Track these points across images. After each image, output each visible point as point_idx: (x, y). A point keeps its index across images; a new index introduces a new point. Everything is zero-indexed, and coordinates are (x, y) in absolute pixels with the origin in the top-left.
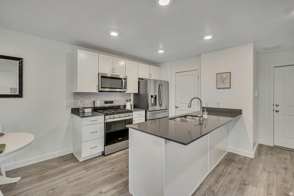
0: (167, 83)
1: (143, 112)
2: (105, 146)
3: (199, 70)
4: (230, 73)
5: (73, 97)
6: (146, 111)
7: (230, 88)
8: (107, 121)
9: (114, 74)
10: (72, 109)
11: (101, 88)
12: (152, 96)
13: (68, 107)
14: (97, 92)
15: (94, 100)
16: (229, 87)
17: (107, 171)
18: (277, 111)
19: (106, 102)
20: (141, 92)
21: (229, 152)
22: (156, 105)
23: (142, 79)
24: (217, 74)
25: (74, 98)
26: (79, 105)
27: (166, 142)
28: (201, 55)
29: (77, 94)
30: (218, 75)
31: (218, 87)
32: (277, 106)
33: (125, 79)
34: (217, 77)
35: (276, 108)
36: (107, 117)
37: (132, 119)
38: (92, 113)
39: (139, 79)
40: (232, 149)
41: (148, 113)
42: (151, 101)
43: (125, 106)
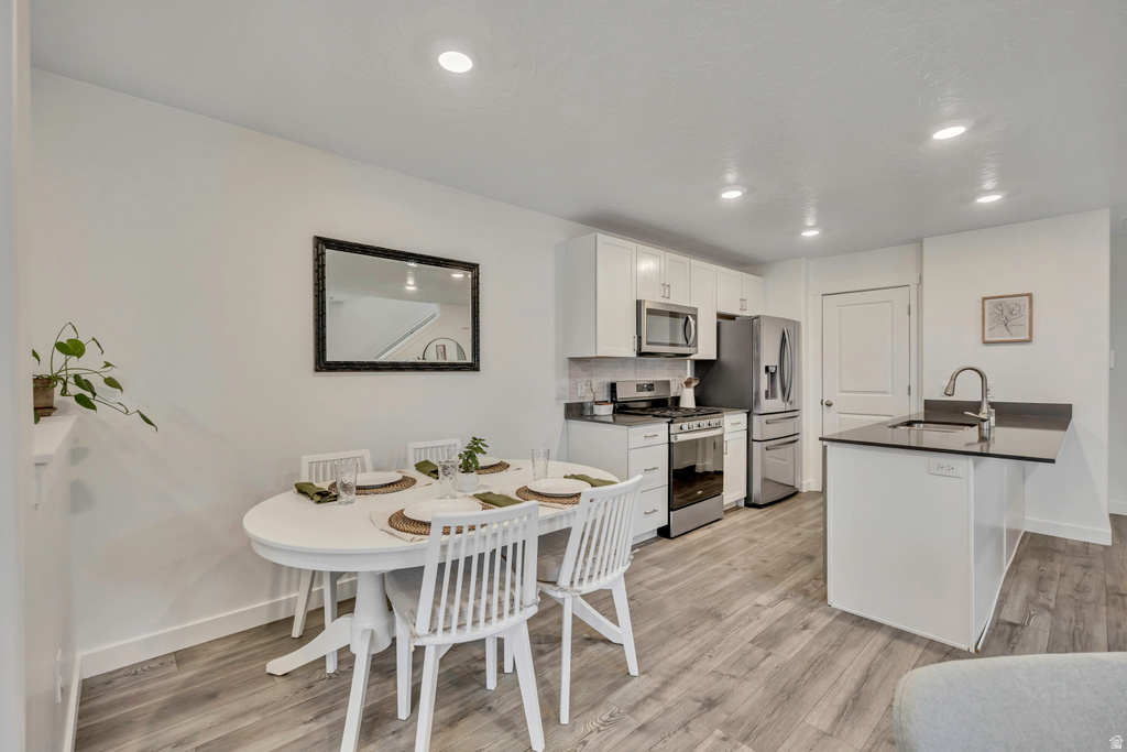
1: (741, 417)
2: (670, 509)
3: (913, 288)
4: (1030, 296)
5: (567, 372)
6: (748, 414)
8: (676, 438)
9: (667, 301)
11: (648, 343)
12: (767, 368)
15: (613, 380)
16: (1026, 337)
17: (718, 569)
19: (640, 388)
20: (724, 357)
21: (1025, 533)
23: (732, 318)
24: (984, 299)
25: (570, 375)
26: (583, 395)
28: (925, 240)
30: (987, 301)
31: (987, 339)
33: (695, 317)
34: (983, 309)
38: (614, 418)
39: (720, 316)
40: (1036, 523)
41: (755, 419)
43: (677, 400)
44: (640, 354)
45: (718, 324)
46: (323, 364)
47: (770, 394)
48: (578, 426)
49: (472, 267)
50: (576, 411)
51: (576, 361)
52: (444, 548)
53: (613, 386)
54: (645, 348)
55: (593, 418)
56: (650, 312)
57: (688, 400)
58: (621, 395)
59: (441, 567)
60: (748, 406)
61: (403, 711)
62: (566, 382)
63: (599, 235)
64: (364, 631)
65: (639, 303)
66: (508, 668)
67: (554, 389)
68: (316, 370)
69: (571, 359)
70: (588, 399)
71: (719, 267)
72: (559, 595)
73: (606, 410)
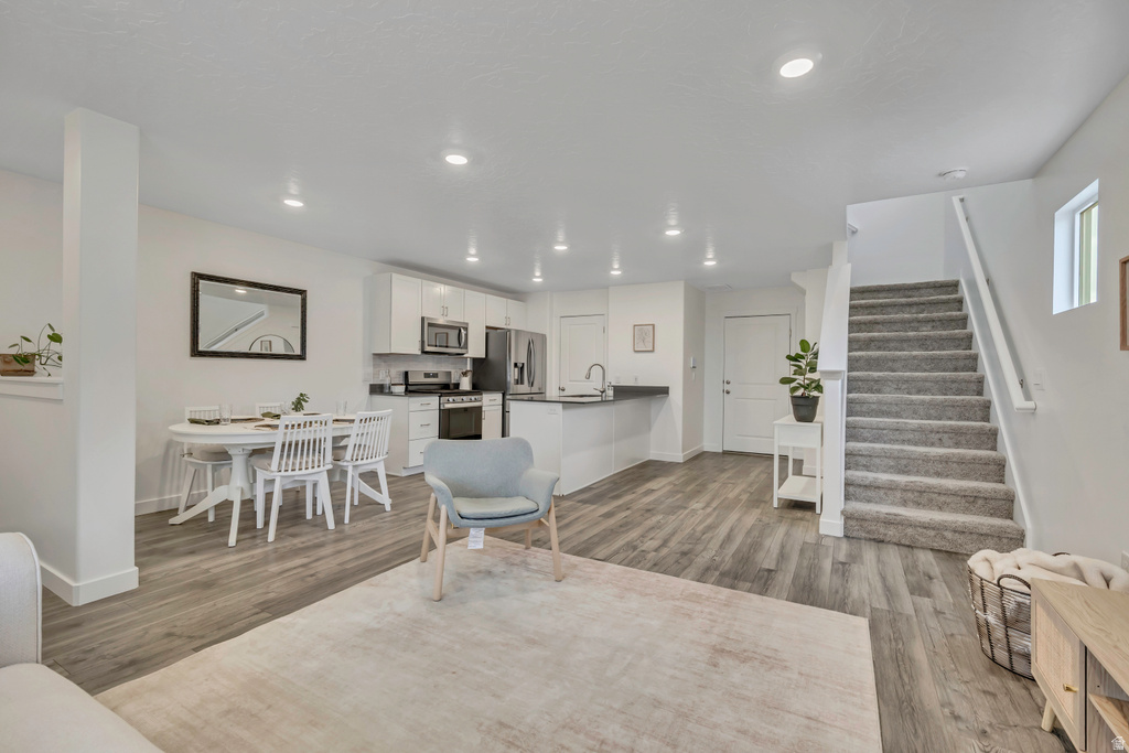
0: (543, 337)
1: (498, 397)
4: (653, 325)
7: (653, 351)
10: (371, 385)
12: (516, 365)
13: (365, 381)
14: (419, 353)
18: (728, 393)
19: (427, 375)
20: (490, 356)
22: (522, 383)
27: (564, 408)
29: (380, 357)
32: (728, 383)
33: (466, 329)
35: (727, 387)
36: (444, 399)
37: (481, 407)
39: (487, 327)
42: (513, 374)
44: (424, 352)
45: (487, 334)
46: (196, 352)
47: (520, 381)
48: (379, 399)
49: (302, 292)
50: (377, 389)
51: (378, 356)
52: (285, 434)
53: (406, 373)
54: (428, 349)
55: (391, 393)
56: (430, 325)
57: (466, 384)
58: (411, 381)
59: (283, 445)
60: (502, 388)
61: (260, 525)
62: (370, 370)
63: (394, 275)
64: (238, 488)
65: (423, 319)
66: (319, 512)
67: (362, 373)
68: (192, 356)
69: (375, 354)
70: (387, 382)
71: (489, 296)
72: (345, 464)
73: (401, 389)
